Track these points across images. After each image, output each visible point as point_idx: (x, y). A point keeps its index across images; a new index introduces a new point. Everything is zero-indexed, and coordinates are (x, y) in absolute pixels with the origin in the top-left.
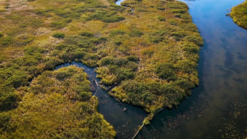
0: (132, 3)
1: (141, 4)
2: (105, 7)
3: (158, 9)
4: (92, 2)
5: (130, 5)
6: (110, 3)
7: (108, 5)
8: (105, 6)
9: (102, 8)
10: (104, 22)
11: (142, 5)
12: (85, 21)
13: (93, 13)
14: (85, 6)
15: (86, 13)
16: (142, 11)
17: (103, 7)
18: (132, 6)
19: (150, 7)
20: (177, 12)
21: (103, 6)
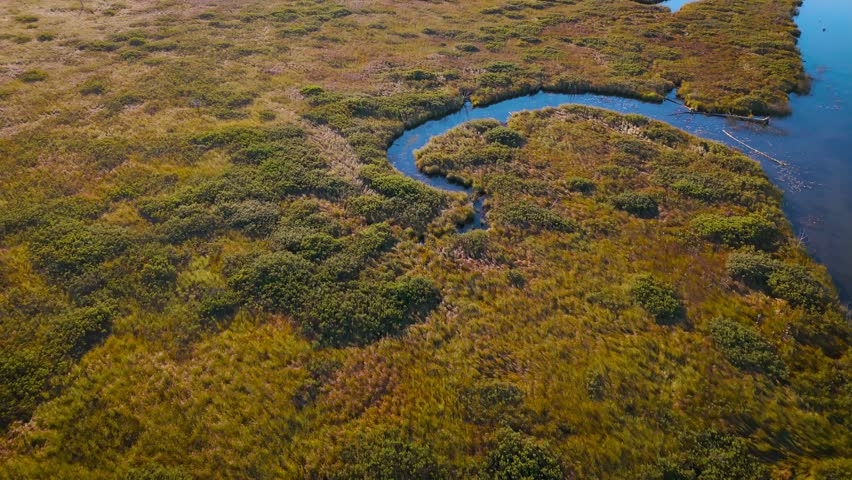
0: (477, 162)
1: (522, 169)
2: (332, 192)
3: (619, 206)
4: (266, 155)
5: (463, 175)
6: (362, 160)
7: (347, 178)
8: (333, 184)
9: (315, 201)
10: (309, 337)
11: (527, 174)
12: (195, 337)
13: (258, 246)
14: (222, 187)
15: (221, 241)
16: (533, 227)
17: (321, 193)
18: (476, 176)
19: (574, 187)
20: (737, 240)
21: (322, 183)
